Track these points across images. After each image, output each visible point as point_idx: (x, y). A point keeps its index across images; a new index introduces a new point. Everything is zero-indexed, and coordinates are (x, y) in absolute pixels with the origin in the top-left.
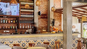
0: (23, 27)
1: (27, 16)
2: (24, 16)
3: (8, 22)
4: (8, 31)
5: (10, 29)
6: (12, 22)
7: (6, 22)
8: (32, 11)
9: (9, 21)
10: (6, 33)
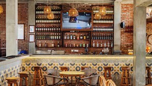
0: (98, 44)
1: (103, 29)
2: (98, 29)
3: (76, 39)
4: (77, 51)
5: (79, 47)
6: (81, 38)
7: (74, 38)
8: (112, 22)
9: (78, 37)
10: (74, 53)
